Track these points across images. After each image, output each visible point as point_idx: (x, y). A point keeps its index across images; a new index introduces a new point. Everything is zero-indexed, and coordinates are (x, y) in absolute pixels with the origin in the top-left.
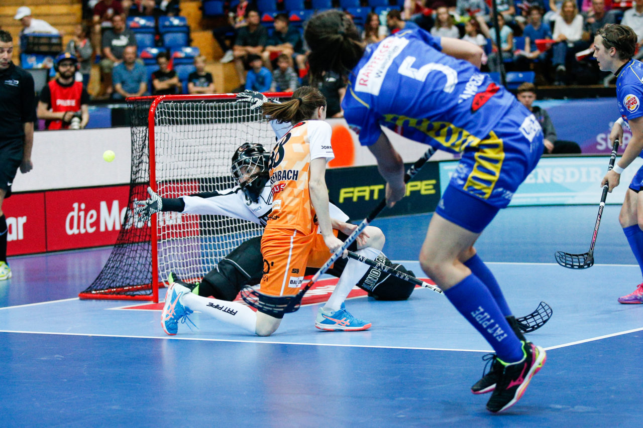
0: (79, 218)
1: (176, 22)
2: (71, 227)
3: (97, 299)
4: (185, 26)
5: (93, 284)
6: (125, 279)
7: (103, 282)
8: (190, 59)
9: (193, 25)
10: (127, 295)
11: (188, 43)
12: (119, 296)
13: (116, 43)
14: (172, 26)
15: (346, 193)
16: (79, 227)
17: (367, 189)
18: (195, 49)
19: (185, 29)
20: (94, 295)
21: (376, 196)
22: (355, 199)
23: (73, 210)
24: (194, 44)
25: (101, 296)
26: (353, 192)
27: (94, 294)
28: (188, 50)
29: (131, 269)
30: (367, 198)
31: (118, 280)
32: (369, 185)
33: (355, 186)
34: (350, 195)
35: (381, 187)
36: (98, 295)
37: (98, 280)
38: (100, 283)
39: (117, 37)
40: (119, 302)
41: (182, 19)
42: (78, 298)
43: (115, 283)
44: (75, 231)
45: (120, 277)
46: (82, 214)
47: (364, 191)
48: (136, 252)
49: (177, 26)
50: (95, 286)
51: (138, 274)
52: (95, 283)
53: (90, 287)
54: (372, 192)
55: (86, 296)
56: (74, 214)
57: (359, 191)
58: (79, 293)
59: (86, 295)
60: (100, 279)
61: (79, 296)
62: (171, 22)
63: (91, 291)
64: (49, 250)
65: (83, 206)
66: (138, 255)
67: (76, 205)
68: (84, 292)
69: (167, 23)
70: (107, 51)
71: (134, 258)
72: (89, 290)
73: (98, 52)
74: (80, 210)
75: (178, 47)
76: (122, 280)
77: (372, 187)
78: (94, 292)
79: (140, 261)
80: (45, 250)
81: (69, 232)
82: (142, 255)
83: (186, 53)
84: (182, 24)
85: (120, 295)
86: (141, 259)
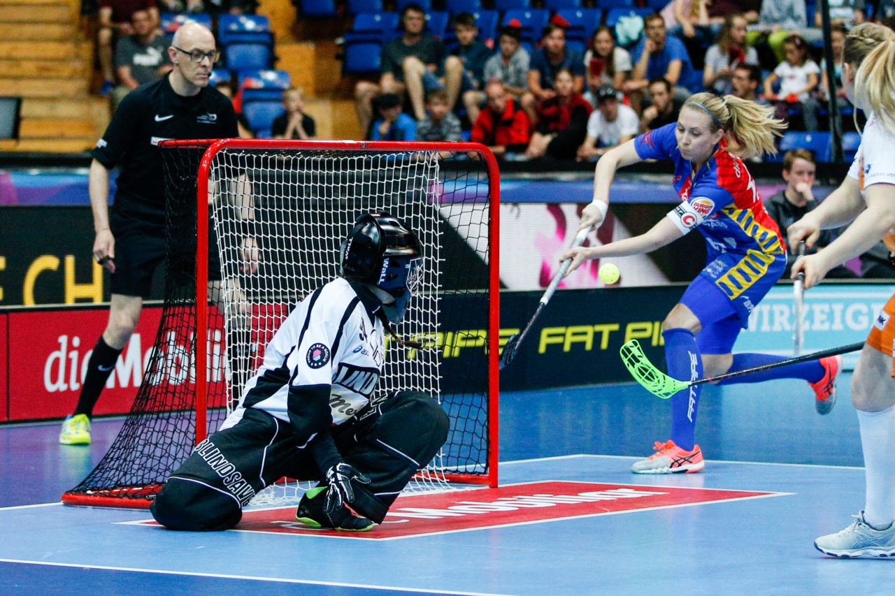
0: (69, 361)
1: (250, 25)
2: (54, 379)
3: (95, 504)
4: (265, 32)
5: (88, 477)
6: (146, 471)
7: (105, 476)
8: (273, 92)
9: (280, 32)
10: (149, 500)
11: (271, 62)
12: (134, 500)
13: (139, 59)
14: (243, 32)
15: (550, 336)
16: (67, 380)
17: (590, 330)
18: (282, 74)
19: (265, 38)
20: (89, 498)
21: (604, 344)
22: (567, 348)
23: (58, 347)
24: (280, 65)
25: (102, 499)
26: (563, 335)
27: (90, 495)
28: (270, 76)
29: (158, 452)
30: (589, 347)
31: (133, 471)
32: (593, 323)
33: (567, 324)
34: (559, 340)
35: (615, 327)
36: (97, 498)
37: (97, 471)
38: (101, 477)
39: (143, 50)
40: (135, 512)
41: (260, 20)
42: (62, 503)
43: (128, 477)
44: (61, 386)
45: (136, 467)
46: (74, 355)
47: (585, 333)
48: (168, 422)
49: (253, 33)
50: (92, 480)
51: (171, 461)
52: (91, 476)
53: (82, 483)
54: (598, 336)
55: (76, 499)
56: (61, 354)
57: (574, 334)
58: (62, 494)
59: (75, 497)
60: (103, 468)
61: (63, 498)
62: (241, 25)
63: (85, 491)
64: (11, 419)
65: (76, 342)
66: (171, 428)
67: (63, 340)
68: (71, 491)
69: (234, 27)
70: (125, 72)
71: (164, 433)
72: (82, 488)
73: (108, 76)
74: (70, 348)
75: (253, 71)
76: (140, 473)
77: (598, 328)
78: (89, 492)
79: (175, 439)
80: (6, 419)
81: (50, 387)
82: (179, 427)
83: (265, 81)
84: (260, 28)
85: (136, 498)
86: (176, 434)
